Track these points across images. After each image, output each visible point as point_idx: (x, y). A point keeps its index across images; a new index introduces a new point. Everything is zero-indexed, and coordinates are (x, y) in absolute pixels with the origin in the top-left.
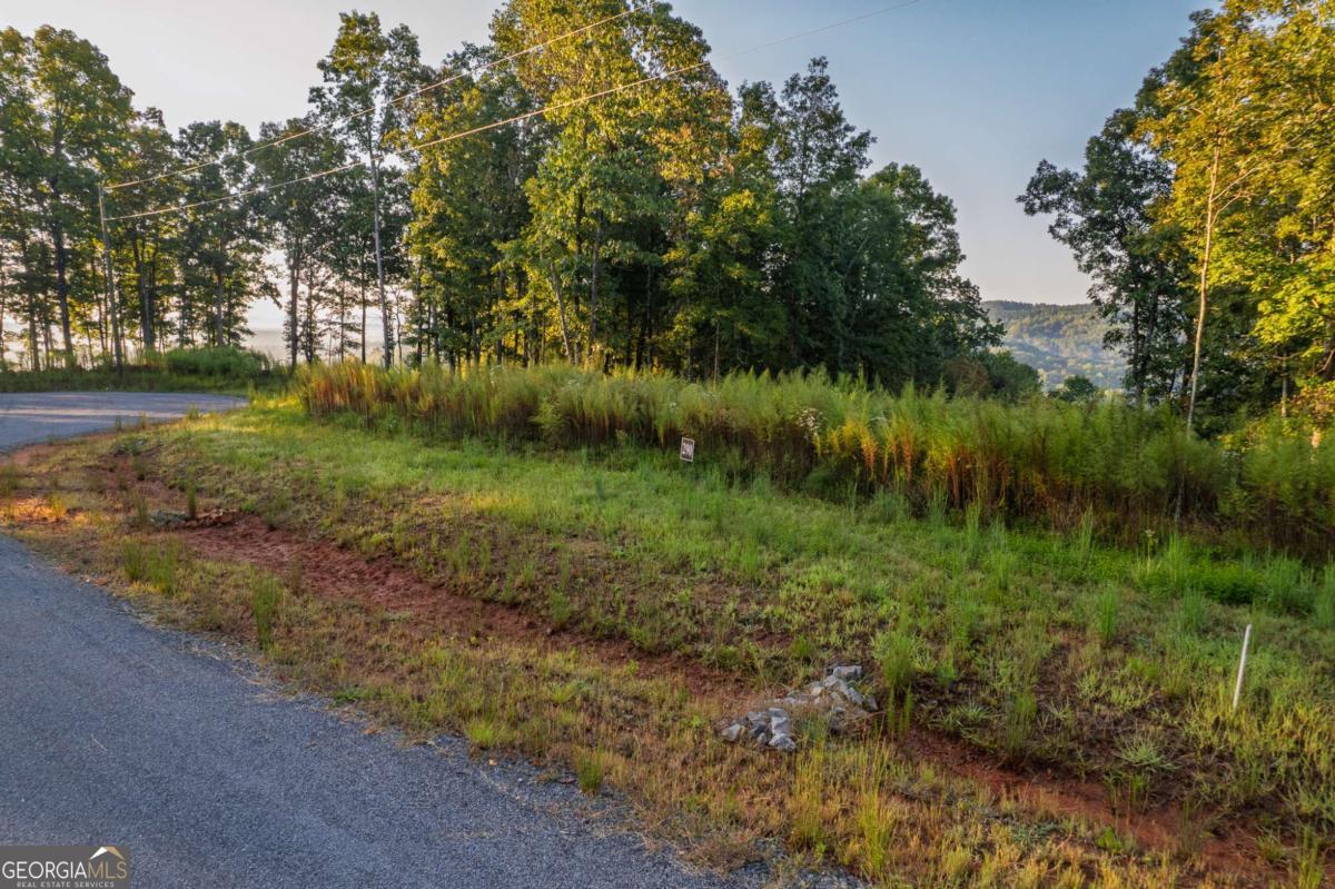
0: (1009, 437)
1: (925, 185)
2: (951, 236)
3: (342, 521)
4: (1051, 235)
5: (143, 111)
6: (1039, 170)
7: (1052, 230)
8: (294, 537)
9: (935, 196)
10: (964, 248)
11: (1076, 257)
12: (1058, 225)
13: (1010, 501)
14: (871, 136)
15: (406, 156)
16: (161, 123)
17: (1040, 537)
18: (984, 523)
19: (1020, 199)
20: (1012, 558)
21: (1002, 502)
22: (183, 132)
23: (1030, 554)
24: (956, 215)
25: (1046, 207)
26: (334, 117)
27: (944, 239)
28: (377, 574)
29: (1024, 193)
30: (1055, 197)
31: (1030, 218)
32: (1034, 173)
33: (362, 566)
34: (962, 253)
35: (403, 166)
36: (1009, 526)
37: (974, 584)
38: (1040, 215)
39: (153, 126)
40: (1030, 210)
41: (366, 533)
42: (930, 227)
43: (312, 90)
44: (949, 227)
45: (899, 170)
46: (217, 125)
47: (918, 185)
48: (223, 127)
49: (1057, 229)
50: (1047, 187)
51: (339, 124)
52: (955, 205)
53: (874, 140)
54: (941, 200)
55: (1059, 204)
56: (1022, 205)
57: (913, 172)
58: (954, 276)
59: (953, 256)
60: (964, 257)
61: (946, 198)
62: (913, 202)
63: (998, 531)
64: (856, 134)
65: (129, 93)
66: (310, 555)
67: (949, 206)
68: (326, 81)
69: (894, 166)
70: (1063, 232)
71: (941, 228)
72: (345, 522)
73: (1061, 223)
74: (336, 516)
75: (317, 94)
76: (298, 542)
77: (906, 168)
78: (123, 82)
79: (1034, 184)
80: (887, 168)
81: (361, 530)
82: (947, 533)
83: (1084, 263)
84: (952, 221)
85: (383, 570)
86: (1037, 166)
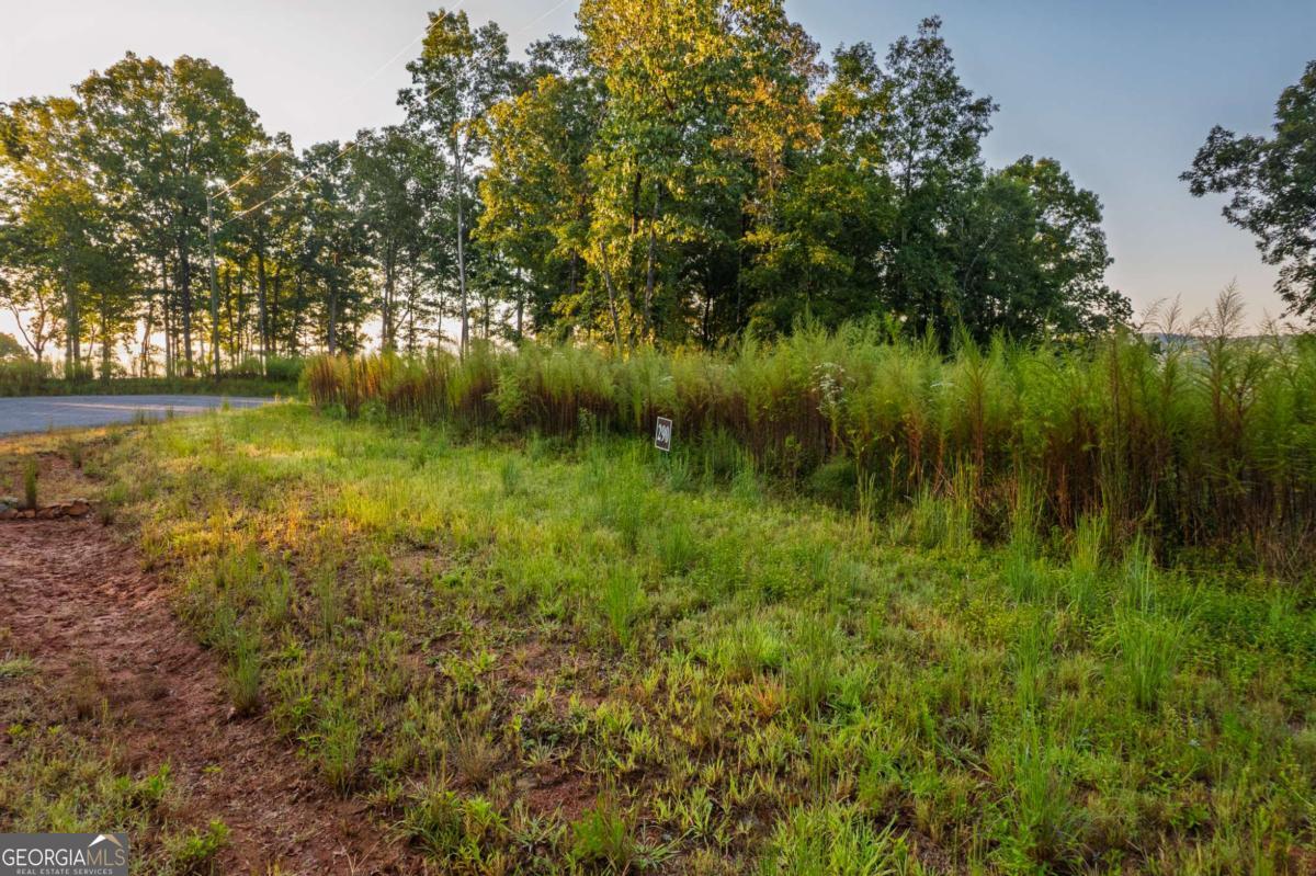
0: (1168, 390)
1: (1065, 181)
2: (1097, 236)
4: (1225, 218)
5: (274, 135)
6: (1211, 139)
7: (1226, 212)
9: (1077, 191)
10: (1111, 252)
11: (1260, 245)
12: (1236, 205)
13: (1167, 513)
14: (992, 103)
16: (290, 148)
17: (1233, 587)
18: (1111, 552)
19: (1184, 176)
20: (1170, 632)
21: (1150, 513)
22: (306, 152)
23: (1216, 624)
24: (1102, 212)
25: (1220, 186)
26: (422, 119)
27: (1088, 240)
29: (1191, 169)
30: (1232, 172)
31: (1197, 199)
32: (1203, 143)
34: (1110, 256)
36: (1163, 562)
37: (1072, 687)
38: (1210, 196)
39: (282, 149)
40: (1198, 190)
42: (1071, 226)
43: (401, 92)
44: (1094, 225)
45: (1035, 164)
46: (336, 145)
47: (1056, 179)
48: (341, 147)
49: (1234, 211)
50: (1220, 160)
51: (427, 126)
52: (1101, 201)
53: (996, 108)
54: (1085, 195)
55: (1237, 180)
56: (1188, 184)
57: (1050, 165)
58: (1100, 286)
59: (1098, 259)
60: (1112, 260)
61: (1090, 194)
62: (1050, 199)
63: (1139, 568)
64: (973, 100)
65: (255, 115)
67: (1095, 201)
68: (415, 82)
69: (1029, 159)
70: (1242, 214)
71: (1084, 226)
73: (1240, 202)
75: (405, 97)
77: (1043, 162)
78: (249, 105)
79: (1202, 157)
80: (1021, 162)
82: (1040, 570)
83: (1270, 252)
84: (1097, 219)
86: (1208, 134)
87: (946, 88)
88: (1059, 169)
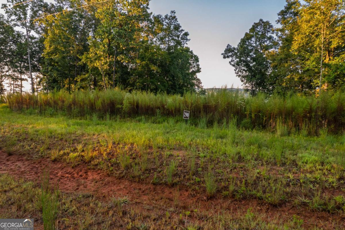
1: (191, 52)
2: (198, 65)
3: (49, 149)
4: (229, 64)
6: (227, 47)
7: (230, 62)
8: (25, 158)
9: (194, 55)
11: (235, 70)
12: (231, 61)
15: (38, 32)
19: (222, 54)
25: (228, 57)
28: (80, 174)
29: (223, 52)
30: (231, 54)
31: (224, 59)
32: (226, 47)
33: (70, 170)
35: (36, 35)
38: (227, 59)
41: (64, 154)
42: (193, 63)
50: (229, 52)
54: (196, 56)
55: (231, 56)
56: (223, 56)
58: (195, 77)
59: (197, 71)
60: (201, 71)
66: (37, 166)
67: (198, 57)
70: (232, 63)
72: (50, 149)
73: (232, 61)
74: (46, 146)
75: (4, 6)
76: (27, 160)
79: (226, 50)
81: (62, 152)
83: (236, 72)
84: (198, 61)
85: (83, 171)
86: (227, 46)
87: (177, 27)
88: (189, 49)
